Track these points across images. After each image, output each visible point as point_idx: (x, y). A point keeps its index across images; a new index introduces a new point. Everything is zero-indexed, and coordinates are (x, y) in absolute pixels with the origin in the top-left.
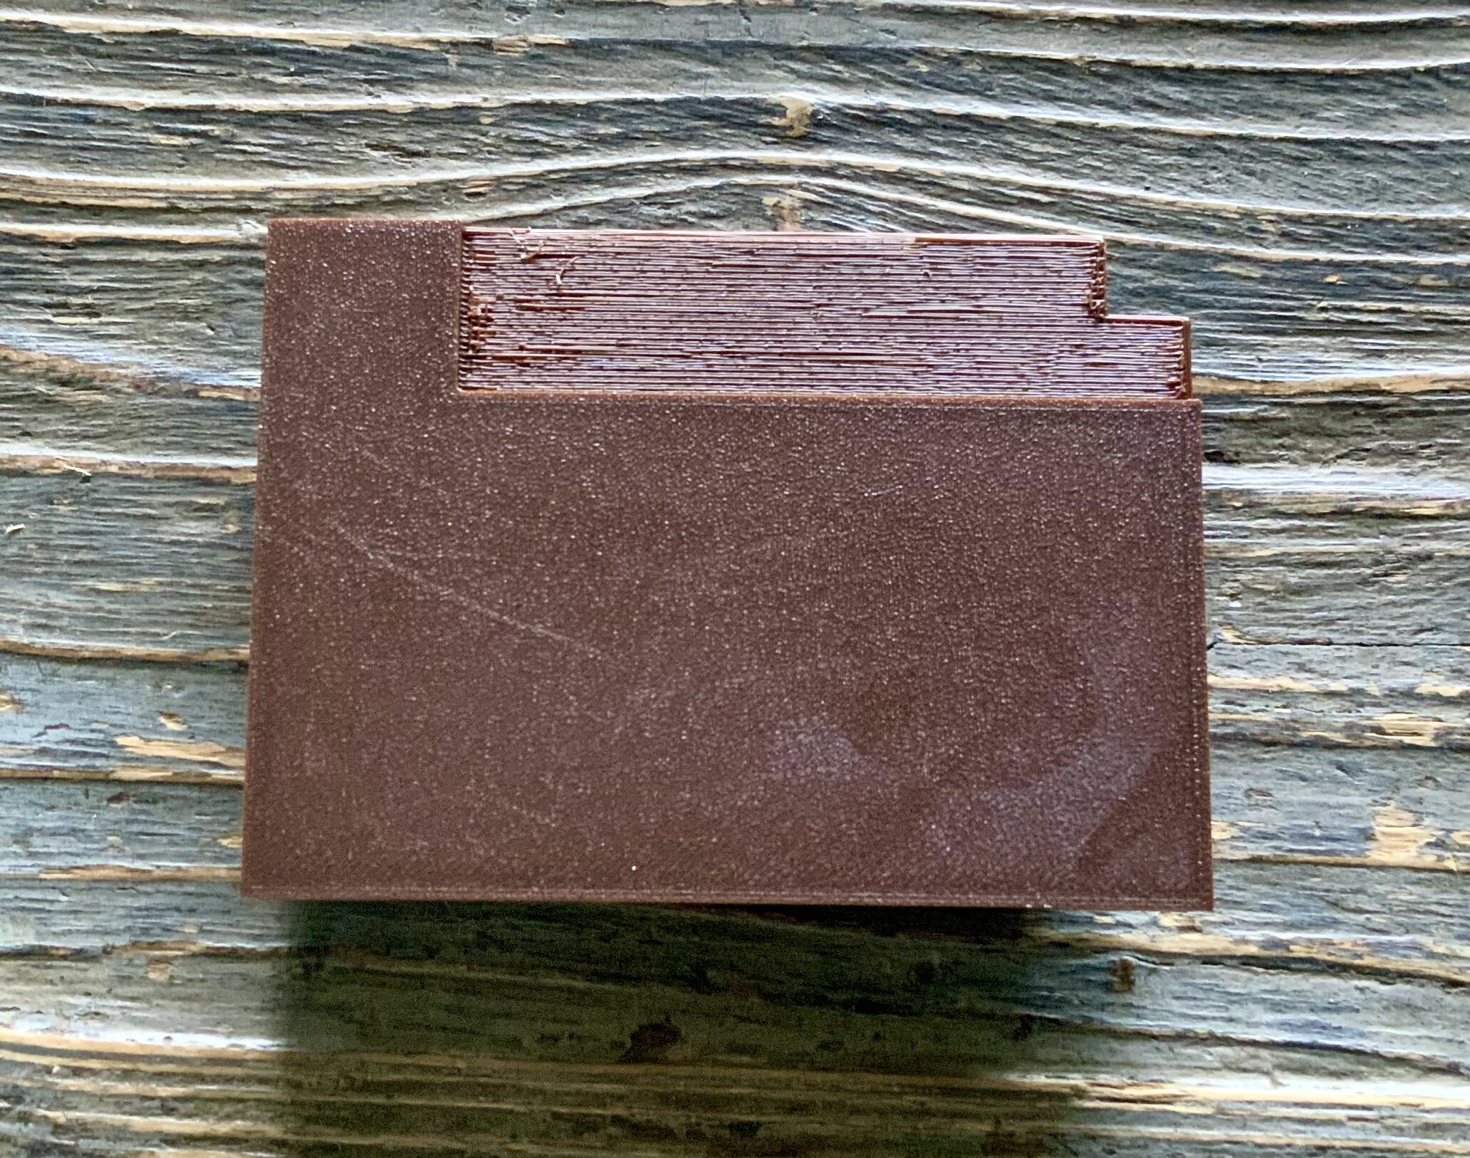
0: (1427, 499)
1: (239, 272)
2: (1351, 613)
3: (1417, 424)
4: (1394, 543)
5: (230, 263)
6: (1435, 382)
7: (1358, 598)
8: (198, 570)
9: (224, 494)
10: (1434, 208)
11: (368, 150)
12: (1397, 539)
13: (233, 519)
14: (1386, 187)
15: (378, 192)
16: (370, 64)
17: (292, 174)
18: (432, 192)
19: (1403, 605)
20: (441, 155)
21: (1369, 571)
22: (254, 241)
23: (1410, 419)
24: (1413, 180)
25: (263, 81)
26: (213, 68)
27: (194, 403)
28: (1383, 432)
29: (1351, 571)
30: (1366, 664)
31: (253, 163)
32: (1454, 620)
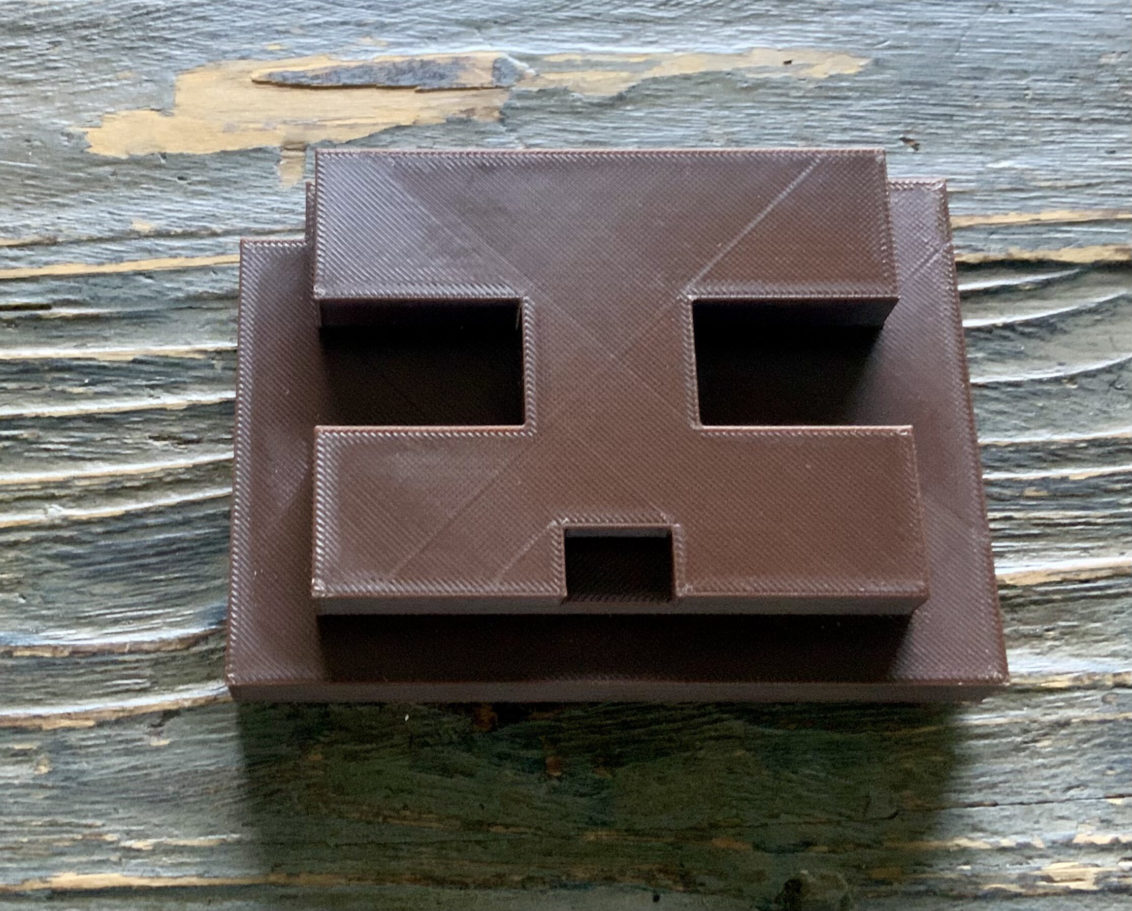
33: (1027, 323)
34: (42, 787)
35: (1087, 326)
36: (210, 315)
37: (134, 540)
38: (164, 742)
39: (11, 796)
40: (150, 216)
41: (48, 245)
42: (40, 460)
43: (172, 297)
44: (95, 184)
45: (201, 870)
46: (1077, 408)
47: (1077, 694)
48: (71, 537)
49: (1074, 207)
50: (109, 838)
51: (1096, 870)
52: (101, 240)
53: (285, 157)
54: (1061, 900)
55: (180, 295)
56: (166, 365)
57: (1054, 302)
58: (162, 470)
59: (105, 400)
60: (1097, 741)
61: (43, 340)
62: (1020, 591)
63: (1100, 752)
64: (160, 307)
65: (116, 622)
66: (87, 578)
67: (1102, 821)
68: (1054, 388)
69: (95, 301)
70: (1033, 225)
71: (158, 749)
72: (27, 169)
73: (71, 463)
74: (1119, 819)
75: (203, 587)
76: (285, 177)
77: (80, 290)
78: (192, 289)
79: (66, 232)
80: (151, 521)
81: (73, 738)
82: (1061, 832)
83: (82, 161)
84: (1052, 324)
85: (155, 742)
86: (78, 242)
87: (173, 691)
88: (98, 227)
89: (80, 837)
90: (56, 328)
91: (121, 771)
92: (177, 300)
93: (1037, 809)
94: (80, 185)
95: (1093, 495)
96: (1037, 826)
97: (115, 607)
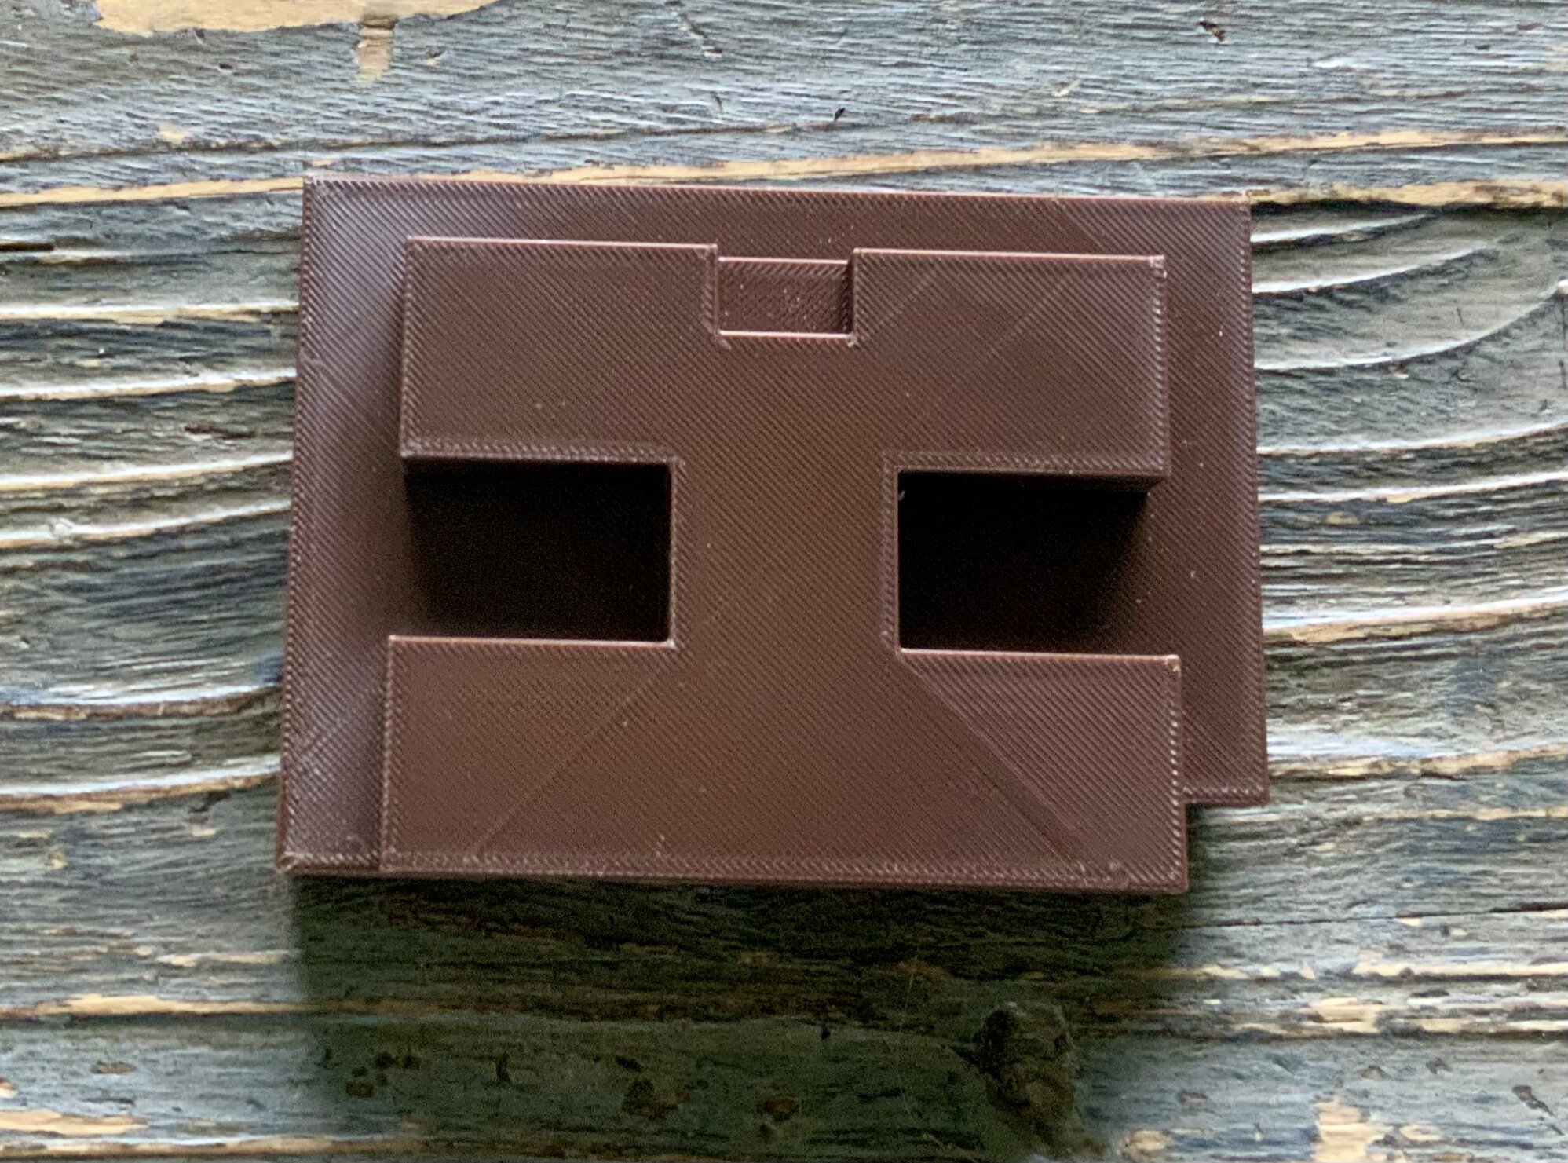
0: (1351, 758)
1: (53, 577)
2: (1278, 888)
3: (1336, 675)
4: (1320, 809)
5: (42, 567)
6: (1350, 629)
7: (1285, 870)
8: (22, 913)
9: (48, 826)
10: (1338, 439)
11: (187, 435)
12: (1322, 804)
13: (59, 854)
14: (1283, 420)
15: (202, 481)
16: (187, 341)
17: (107, 465)
18: (260, 477)
19: (1333, 877)
20: (267, 435)
21: (1294, 841)
22: (68, 542)
23: (1326, 671)
24: (1311, 411)
25: (71, 365)
26: (16, 354)
27: (12, 726)
28: (1300, 686)
29: (1274, 842)
30: (1299, 945)
31: (62, 456)
32: (1388, 890)
33: (1350, 288)
34: (56, 886)
35: (1427, 293)
36: (263, 261)
37: (168, 567)
38: (209, 832)
39: (18, 897)
40: (180, 119)
41: (46, 160)
42: (45, 457)
43: (214, 235)
44: (109, 72)
45: (257, 992)
46: (1405, 404)
47: (1374, 784)
48: (86, 563)
49: (1425, 126)
50: (142, 951)
51: (1378, 1008)
52: (117, 153)
53: (365, 38)
54: (1332, 1046)
55: (224, 233)
56: (208, 330)
57: (1390, 259)
58: (204, 474)
59: (126, 378)
60: (1394, 845)
61: (42, 293)
62: (1311, 650)
63: (1395, 859)
64: (198, 250)
65: (146, 675)
66: (108, 616)
67: (1391, 947)
68: (1376, 377)
69: (111, 239)
70: (1369, 151)
71: (202, 841)
72: (16, 49)
73: (83, 463)
74: (1412, 944)
75: (256, 631)
76: (365, 67)
77: (91, 224)
78: (239, 225)
79: (72, 142)
80: (189, 542)
81: (93, 825)
82: (1336, 960)
83: (88, 38)
84: (1381, 290)
85: (199, 832)
86: (87, 156)
87: (220, 766)
88: (115, 136)
89: (104, 950)
90: (62, 276)
91: (155, 868)
92: (222, 240)
93: (1311, 930)
94: (89, 74)
95: (1417, 523)
96: (1308, 951)
97: (144, 655)
